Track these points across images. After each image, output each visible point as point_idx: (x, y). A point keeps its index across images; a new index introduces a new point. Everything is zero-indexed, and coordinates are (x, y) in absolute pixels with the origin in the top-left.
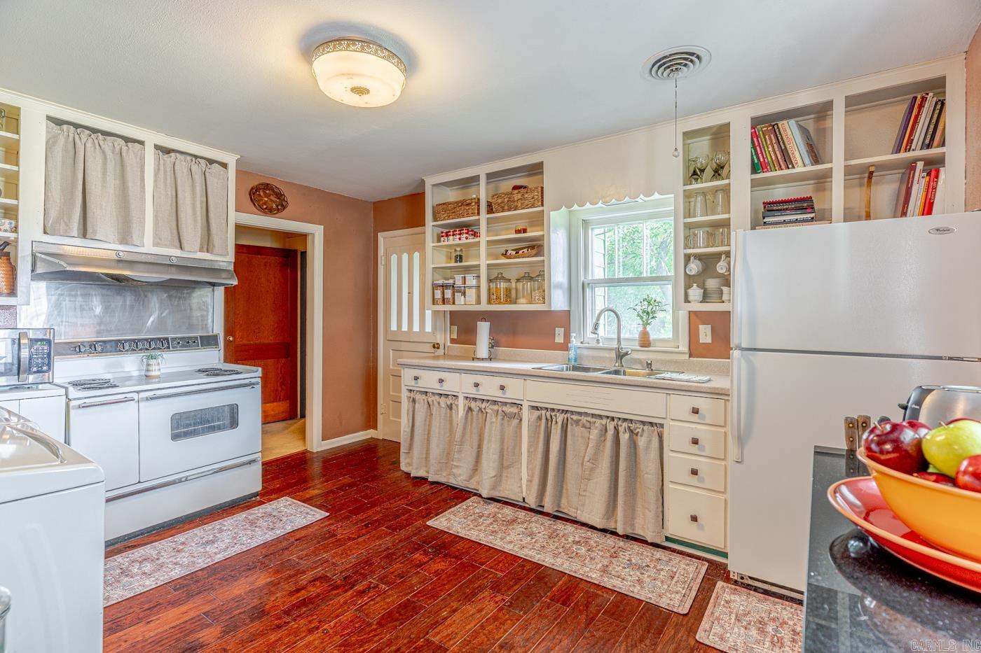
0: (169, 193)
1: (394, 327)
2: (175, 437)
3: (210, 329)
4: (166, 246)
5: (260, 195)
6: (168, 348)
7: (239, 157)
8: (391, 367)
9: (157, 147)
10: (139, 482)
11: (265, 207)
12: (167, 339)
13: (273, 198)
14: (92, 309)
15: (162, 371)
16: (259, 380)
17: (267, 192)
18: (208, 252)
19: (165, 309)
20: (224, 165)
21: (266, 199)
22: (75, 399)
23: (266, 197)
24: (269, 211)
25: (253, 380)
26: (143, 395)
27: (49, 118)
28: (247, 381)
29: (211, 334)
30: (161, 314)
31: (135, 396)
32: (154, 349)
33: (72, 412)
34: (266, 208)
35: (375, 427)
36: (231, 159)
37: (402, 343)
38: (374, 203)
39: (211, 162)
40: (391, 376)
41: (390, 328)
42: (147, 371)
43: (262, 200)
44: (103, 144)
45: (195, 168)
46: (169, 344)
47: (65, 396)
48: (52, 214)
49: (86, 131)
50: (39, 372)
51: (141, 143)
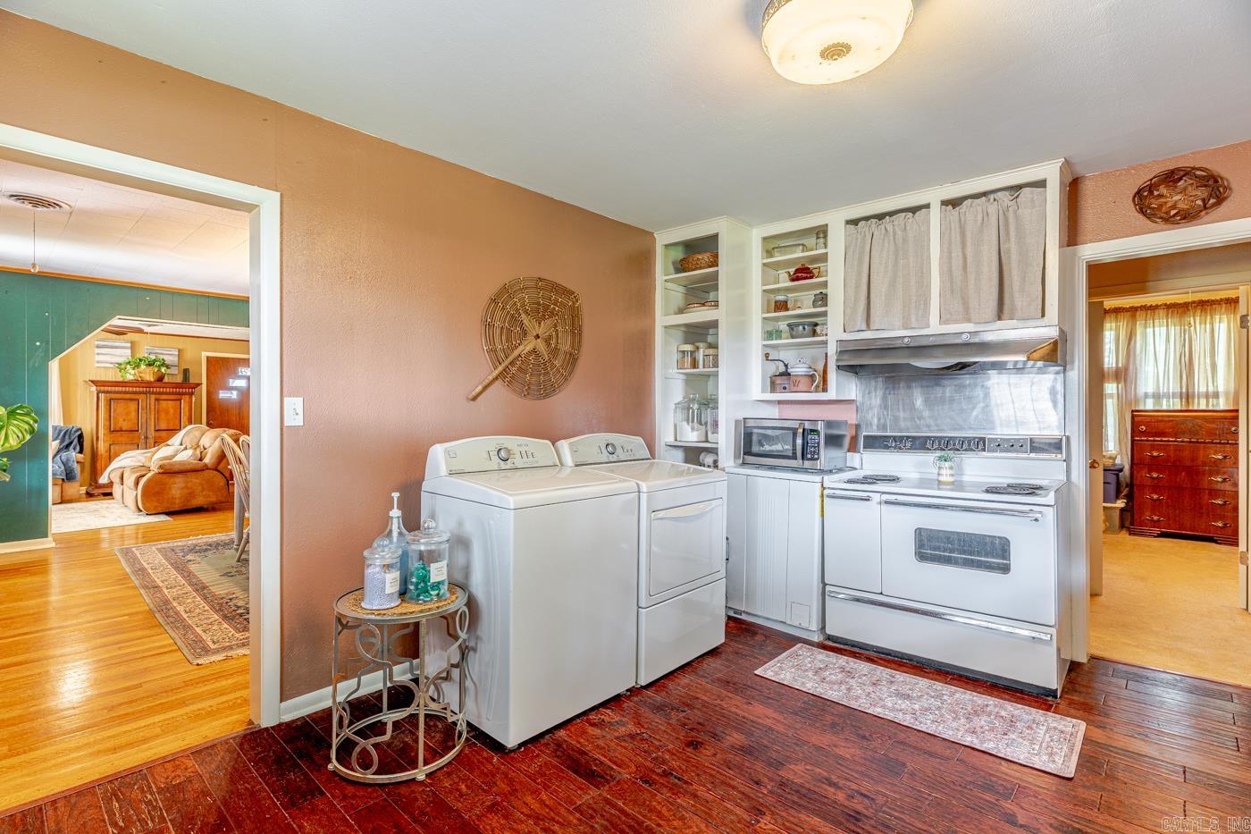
0: (961, 254)
4: (957, 322)
5: (1158, 197)
7: (1065, 159)
9: (945, 203)
10: (881, 593)
11: (1174, 213)
12: (984, 440)
13: (1192, 190)
17: (1180, 183)
20: (1040, 184)
21: (1177, 198)
22: (832, 489)
23: (1176, 194)
24: (1188, 217)
25: (1037, 509)
26: (885, 497)
27: (849, 222)
30: (987, 406)
32: (966, 450)
33: (826, 500)
34: (1175, 216)
36: (1050, 170)
39: (1017, 189)
42: (939, 474)
43: (1166, 203)
44: (890, 228)
45: (992, 209)
46: (984, 445)
47: (820, 484)
48: (848, 311)
49: (874, 221)
50: (812, 459)
51: (927, 206)
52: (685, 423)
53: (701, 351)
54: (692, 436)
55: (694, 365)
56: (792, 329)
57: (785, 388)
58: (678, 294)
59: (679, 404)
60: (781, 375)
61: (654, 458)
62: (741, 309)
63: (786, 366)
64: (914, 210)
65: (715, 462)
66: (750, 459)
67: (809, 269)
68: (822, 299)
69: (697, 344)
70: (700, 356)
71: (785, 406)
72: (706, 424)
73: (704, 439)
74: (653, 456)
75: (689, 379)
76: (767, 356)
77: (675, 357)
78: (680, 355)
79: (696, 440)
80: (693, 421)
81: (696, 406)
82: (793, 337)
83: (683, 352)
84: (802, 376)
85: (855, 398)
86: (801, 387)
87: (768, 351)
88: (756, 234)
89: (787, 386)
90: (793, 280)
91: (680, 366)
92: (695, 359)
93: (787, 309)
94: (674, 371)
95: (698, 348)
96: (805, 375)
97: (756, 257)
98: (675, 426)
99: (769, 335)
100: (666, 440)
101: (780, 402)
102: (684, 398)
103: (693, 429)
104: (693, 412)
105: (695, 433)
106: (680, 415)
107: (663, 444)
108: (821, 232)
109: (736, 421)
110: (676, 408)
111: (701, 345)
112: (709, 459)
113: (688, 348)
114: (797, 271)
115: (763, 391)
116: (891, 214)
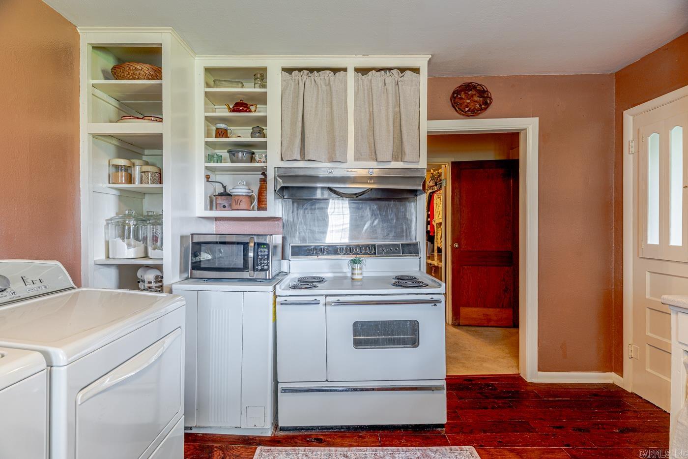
0: (367, 110)
1: (653, 238)
2: (357, 343)
3: (414, 238)
4: (365, 160)
5: (461, 98)
6: (375, 253)
7: (430, 56)
8: (648, 296)
9: (357, 70)
10: (327, 381)
11: (467, 109)
12: (374, 246)
13: (476, 99)
14: (325, 220)
15: (365, 274)
16: (442, 298)
17: (469, 93)
18: (401, 161)
19: (376, 219)
20: (416, 71)
21: (468, 101)
22: (280, 296)
23: (468, 99)
24: (473, 113)
25: (436, 297)
26: (329, 299)
27: (284, 70)
28: (428, 297)
29: (414, 242)
30: (373, 223)
31: (322, 300)
32: (364, 254)
33: (278, 307)
34: (468, 111)
35: (619, 370)
36: (421, 62)
37: (670, 263)
38: (617, 74)
39: (402, 70)
40: (648, 310)
41: (646, 239)
42: (353, 274)
43: (464, 103)
44: (318, 80)
45: (389, 80)
46: (375, 250)
47: (272, 293)
48: (285, 144)
49: (306, 72)
50: (262, 270)
51: (345, 70)
52: (119, 240)
53: (137, 168)
54: (128, 252)
55: (130, 180)
56: (234, 155)
57: (224, 207)
58: (110, 106)
59: (111, 219)
60: (220, 195)
61: (79, 286)
62: (183, 132)
63: (225, 187)
64: (335, 70)
65: (159, 279)
66: (197, 273)
67: (247, 105)
68: (259, 131)
69: (133, 161)
70: (136, 172)
71: (221, 222)
72: (145, 239)
73: (142, 255)
74: (78, 282)
75: (124, 196)
76: (208, 177)
77: (105, 171)
78: (113, 170)
79: (133, 256)
80: (129, 237)
81: (132, 222)
82: (232, 161)
83: (117, 167)
84: (243, 195)
85: (281, 217)
86: (243, 205)
87: (209, 173)
88: (199, 64)
89: (226, 205)
90: (234, 111)
91: (112, 179)
92: (131, 175)
93: (227, 137)
94: (104, 185)
95: (134, 165)
96: (246, 196)
97: (198, 86)
98: (107, 243)
99: (210, 158)
100: (96, 258)
101: (217, 219)
102: (117, 214)
103: (129, 245)
104: (129, 228)
105: (132, 250)
106: (113, 231)
107: (91, 263)
108: (259, 75)
109: (182, 237)
110: (108, 224)
111: (137, 162)
112: (150, 276)
113: (123, 162)
114: (237, 104)
115: (206, 209)
116: (319, 70)
